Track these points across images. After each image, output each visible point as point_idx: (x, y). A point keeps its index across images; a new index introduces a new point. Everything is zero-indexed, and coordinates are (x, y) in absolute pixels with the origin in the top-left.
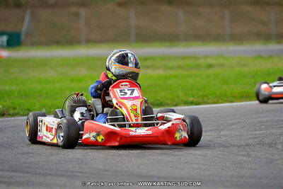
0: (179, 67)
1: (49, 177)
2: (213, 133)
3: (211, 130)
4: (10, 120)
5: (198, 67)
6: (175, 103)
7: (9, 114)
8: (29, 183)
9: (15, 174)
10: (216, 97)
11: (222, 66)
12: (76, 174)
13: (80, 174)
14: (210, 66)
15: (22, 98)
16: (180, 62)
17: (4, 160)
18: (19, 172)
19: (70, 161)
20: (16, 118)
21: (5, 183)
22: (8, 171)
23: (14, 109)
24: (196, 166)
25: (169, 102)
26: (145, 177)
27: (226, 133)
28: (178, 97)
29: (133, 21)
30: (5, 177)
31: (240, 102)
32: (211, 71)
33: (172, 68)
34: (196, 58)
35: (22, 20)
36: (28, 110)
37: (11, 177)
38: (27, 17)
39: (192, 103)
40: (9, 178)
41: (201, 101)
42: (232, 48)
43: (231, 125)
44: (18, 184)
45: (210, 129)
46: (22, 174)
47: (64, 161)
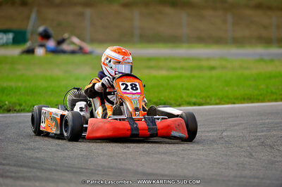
0: (182, 68)
1: (55, 173)
2: (215, 134)
3: (214, 131)
4: (16, 116)
5: (200, 68)
6: (178, 103)
7: (15, 110)
8: (35, 179)
9: (21, 169)
10: (219, 98)
11: (224, 68)
13: (85, 171)
14: (213, 68)
15: (28, 95)
16: (183, 64)
17: (10, 155)
18: (25, 167)
19: (75, 158)
20: (22, 114)
21: (11, 177)
22: (15, 165)
24: (199, 165)
25: (173, 102)
26: (150, 174)
27: (229, 133)
28: (182, 98)
29: (137, 22)
30: (12, 172)
31: (242, 103)
32: (214, 73)
33: (175, 69)
34: (198, 59)
35: (28, 18)
37: (18, 172)
38: (33, 16)
39: (195, 104)
40: (15, 173)
41: (203, 102)
42: (234, 50)
44: (24, 178)
45: (212, 129)
46: (29, 170)
47: (70, 157)
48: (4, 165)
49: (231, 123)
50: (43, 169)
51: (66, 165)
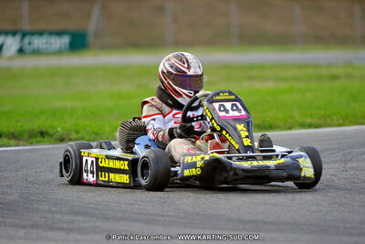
0: (296, 79)
2: (337, 165)
3: (335, 161)
5: (319, 78)
6: (288, 126)
7: (70, 139)
9: (77, 218)
10: (342, 117)
11: (350, 77)
12: (157, 218)
13: (163, 218)
14: (335, 78)
15: (87, 119)
16: (295, 72)
17: (62, 199)
21: (63, 229)
23: (77, 132)
24: (314, 208)
25: (282, 124)
26: (249, 222)
27: (355, 164)
28: (293, 118)
30: (64, 222)
32: (336, 84)
33: (285, 80)
34: (317, 66)
35: (89, 15)
36: (96, 134)
37: (72, 222)
38: (96, 13)
39: (310, 126)
40: (68, 223)
41: (322, 122)
43: (362, 155)
44: (81, 231)
45: (333, 159)
47: (142, 201)
48: (53, 213)
49: (357, 150)
50: (105, 218)
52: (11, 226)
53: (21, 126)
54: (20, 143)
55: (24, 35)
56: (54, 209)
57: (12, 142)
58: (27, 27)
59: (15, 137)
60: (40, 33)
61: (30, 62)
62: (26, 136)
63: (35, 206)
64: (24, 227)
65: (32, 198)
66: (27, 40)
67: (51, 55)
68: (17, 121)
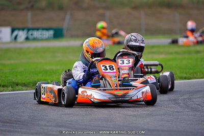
0: (176, 53)
2: (200, 100)
3: (200, 97)
5: (189, 52)
10: (202, 74)
16: (177, 49)
17: (52, 119)
19: (99, 120)
29: (143, 20)
30: (53, 131)
32: (199, 56)
33: (171, 53)
35: (64, 19)
38: (68, 17)
39: (185, 78)
41: (192, 76)
47: (95, 120)
48: (47, 126)
51: (92, 125)
52: (25, 133)
53: (29, 79)
54: (28, 89)
55: (29, 30)
56: (48, 124)
57: (24, 88)
58: (30, 26)
59: (25, 85)
60: (38, 29)
61: (32, 45)
62: (31, 85)
63: (37, 123)
64: (32, 134)
65: (35, 118)
66: (30, 32)
67: (44, 41)
68: (26, 77)
